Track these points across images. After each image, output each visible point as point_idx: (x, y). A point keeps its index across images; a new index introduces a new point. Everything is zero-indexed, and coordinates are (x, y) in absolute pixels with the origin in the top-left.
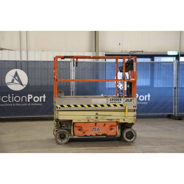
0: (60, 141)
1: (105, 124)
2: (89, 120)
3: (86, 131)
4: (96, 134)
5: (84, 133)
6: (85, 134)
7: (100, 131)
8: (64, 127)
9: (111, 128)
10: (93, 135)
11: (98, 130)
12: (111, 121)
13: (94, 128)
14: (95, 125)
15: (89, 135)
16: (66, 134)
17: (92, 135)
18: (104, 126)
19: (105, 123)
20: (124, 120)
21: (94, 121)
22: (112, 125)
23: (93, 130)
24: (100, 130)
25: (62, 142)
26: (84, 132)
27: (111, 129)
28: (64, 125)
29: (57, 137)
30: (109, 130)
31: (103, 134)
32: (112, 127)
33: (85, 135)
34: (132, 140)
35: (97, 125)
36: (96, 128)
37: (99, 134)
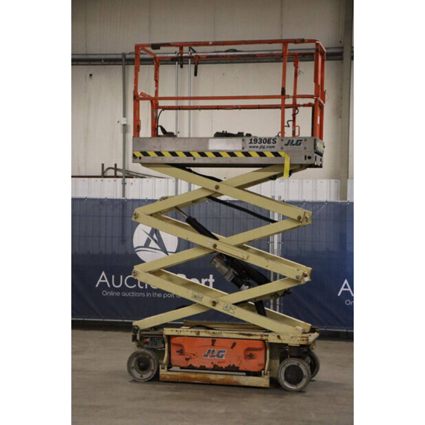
0: (137, 375)
1: (234, 345)
2: (199, 332)
3: (193, 356)
4: (215, 366)
5: (187, 359)
6: (190, 362)
7: (224, 358)
8: (147, 343)
9: (251, 354)
10: (207, 366)
11: (218, 356)
12: (248, 337)
13: (209, 351)
14: (213, 345)
15: (198, 366)
16: (152, 361)
17: (204, 366)
18: (232, 347)
19: (235, 341)
20: (279, 337)
21: (209, 335)
22: (251, 346)
23: (207, 356)
24: (222, 356)
25: (141, 376)
26: (188, 357)
27: (251, 357)
28: (148, 340)
29: (133, 365)
30: (245, 358)
31: (229, 366)
32: (254, 353)
33: (188, 364)
34: (300, 386)
35: (216, 344)
36: (213, 351)
37: (220, 365)
